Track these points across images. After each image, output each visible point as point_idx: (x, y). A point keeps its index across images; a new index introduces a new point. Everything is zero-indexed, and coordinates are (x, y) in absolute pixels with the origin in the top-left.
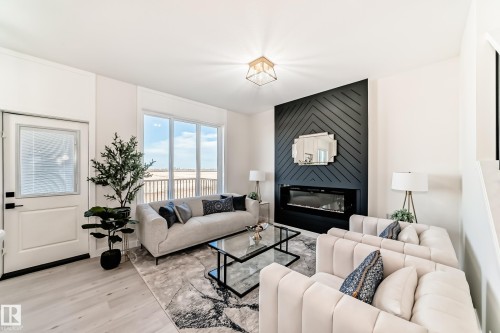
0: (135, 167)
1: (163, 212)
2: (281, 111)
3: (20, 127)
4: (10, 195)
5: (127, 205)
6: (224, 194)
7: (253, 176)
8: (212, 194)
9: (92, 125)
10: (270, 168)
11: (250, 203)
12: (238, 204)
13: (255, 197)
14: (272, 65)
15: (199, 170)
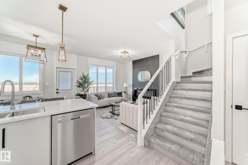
0: (88, 82)
1: (96, 95)
2: (135, 62)
3: (59, 71)
4: (57, 90)
5: (86, 93)
6: (115, 91)
7: (125, 85)
8: (111, 91)
9: (76, 70)
10: (131, 82)
11: (123, 94)
12: (120, 94)
13: (125, 92)
14: (128, 53)
15: (106, 84)
